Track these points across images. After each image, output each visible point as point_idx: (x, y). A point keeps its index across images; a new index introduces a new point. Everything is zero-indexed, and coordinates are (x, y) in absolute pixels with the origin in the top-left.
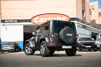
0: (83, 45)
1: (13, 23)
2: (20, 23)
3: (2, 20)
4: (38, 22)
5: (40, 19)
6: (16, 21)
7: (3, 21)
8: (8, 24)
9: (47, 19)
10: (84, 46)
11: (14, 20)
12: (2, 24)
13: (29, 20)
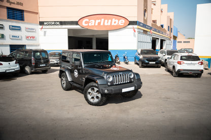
1: (55, 26)
2: (64, 26)
3: (40, 22)
4: (87, 25)
5: (90, 21)
6: (58, 23)
7: (42, 23)
8: (47, 27)
9: (99, 21)
10: (147, 62)
11: (55, 22)
12: (41, 27)
13: (75, 22)
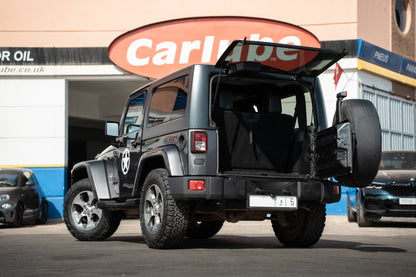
0: (385, 193)
1: (11, 67)
2: (49, 69)
4: (145, 61)
5: (159, 46)
6: (26, 56)
9: (196, 45)
10: (390, 197)
11: (12, 50)
13: (97, 49)
